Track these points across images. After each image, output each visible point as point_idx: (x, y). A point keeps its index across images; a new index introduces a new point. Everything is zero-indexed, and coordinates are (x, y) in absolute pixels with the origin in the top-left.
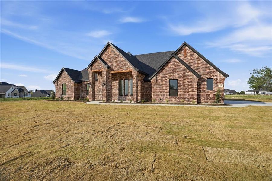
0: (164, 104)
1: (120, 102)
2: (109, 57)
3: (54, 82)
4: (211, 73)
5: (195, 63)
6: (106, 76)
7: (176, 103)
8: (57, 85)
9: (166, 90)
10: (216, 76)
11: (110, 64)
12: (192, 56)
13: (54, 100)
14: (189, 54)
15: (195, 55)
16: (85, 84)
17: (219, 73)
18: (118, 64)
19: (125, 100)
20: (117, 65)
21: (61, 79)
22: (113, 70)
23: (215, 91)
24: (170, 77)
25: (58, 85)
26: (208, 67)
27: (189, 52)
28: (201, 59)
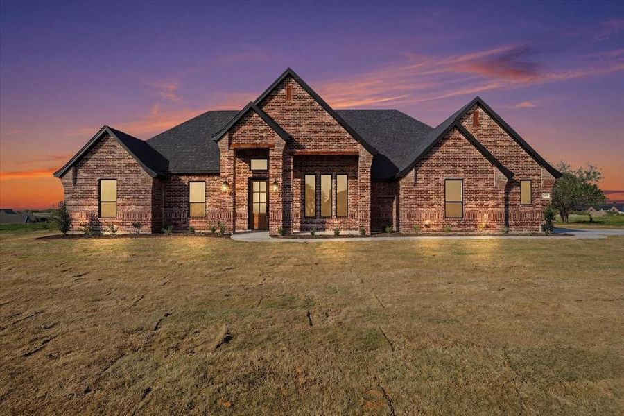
0: (432, 235)
1: (309, 234)
2: (289, 110)
3: (61, 174)
4: (528, 167)
5: (496, 144)
6: (281, 164)
7: (460, 233)
8: (75, 182)
9: (437, 203)
10: (539, 175)
11: (290, 130)
12: (491, 128)
13: (69, 233)
14: (485, 125)
15: (496, 128)
16: (182, 184)
17: (543, 170)
18: (316, 132)
19: (324, 229)
20: (312, 133)
21: (91, 163)
22: (301, 147)
23: (537, 206)
24: (448, 173)
25: (80, 181)
26: (523, 156)
27: (486, 120)
28: (509, 137)
